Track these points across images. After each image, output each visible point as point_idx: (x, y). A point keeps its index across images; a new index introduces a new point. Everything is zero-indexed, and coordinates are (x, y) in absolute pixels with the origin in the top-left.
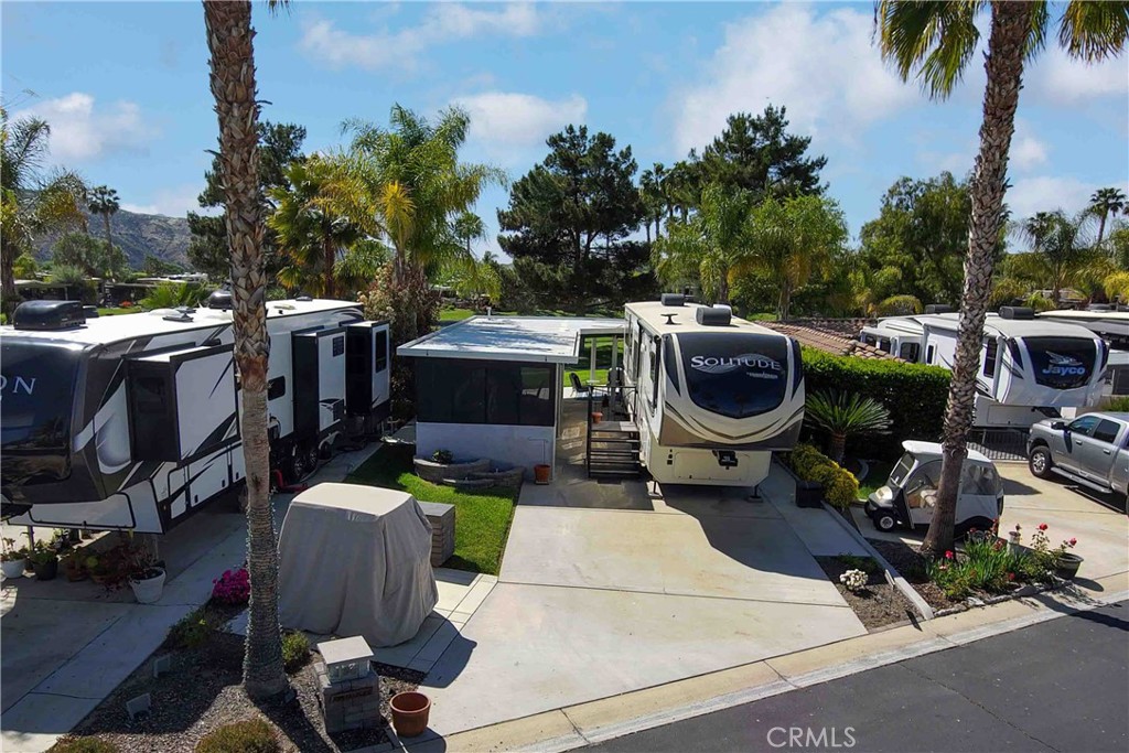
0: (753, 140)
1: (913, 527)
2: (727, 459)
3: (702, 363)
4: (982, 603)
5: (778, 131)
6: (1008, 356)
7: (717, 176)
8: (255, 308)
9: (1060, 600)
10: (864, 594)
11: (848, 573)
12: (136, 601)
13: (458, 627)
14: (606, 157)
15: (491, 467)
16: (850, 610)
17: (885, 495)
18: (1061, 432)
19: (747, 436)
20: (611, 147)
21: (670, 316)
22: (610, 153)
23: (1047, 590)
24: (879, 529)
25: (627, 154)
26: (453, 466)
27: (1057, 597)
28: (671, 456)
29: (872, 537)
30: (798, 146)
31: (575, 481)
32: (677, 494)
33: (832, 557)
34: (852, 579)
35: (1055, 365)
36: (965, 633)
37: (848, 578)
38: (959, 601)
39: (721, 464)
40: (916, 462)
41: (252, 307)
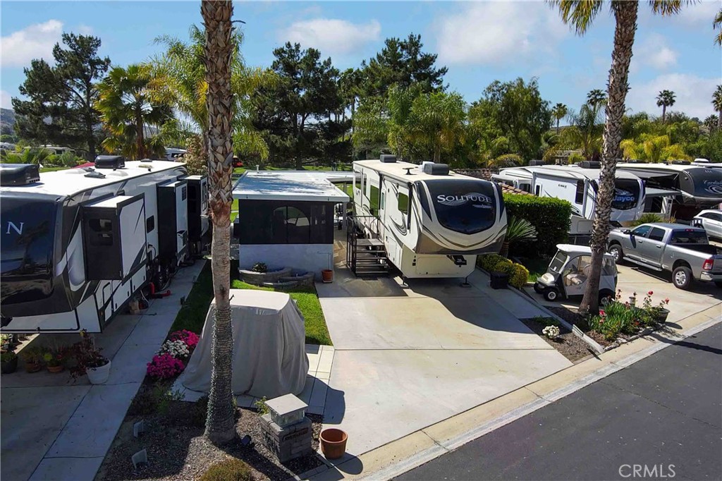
0: (401, 56)
1: (567, 297)
2: (460, 261)
3: (444, 200)
4: (625, 341)
5: (417, 51)
6: (591, 191)
7: (381, 78)
8: (228, 167)
9: (664, 336)
10: (560, 341)
11: (547, 328)
12: (90, 383)
13: (326, 382)
14: (315, 64)
15: (293, 274)
16: (556, 351)
17: (548, 279)
18: (628, 236)
19: (473, 245)
20: (318, 58)
21: (408, 169)
22: (317, 62)
23: (654, 331)
24: (548, 300)
25: (328, 63)
26: (268, 273)
27: (661, 334)
28: (415, 260)
29: (545, 305)
30: (429, 60)
31: (348, 279)
32: (421, 284)
33: (529, 319)
34: (551, 332)
35: (619, 196)
36: (624, 360)
37: (548, 331)
38: (613, 341)
39: (457, 263)
40: (568, 257)
41: (226, 167)
